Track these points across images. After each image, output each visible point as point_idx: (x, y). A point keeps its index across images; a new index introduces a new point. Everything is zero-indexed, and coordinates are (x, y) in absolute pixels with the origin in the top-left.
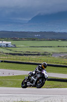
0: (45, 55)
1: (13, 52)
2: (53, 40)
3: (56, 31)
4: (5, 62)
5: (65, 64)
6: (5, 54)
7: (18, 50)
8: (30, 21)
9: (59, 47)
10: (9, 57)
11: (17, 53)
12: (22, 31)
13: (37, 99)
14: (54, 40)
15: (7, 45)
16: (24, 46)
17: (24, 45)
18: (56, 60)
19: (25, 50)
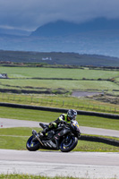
0: (60, 93)
1: (2, 87)
2: (75, 67)
3: (81, 52)
5: (94, 109)
7: (12, 83)
9: (84, 79)
11: (10, 88)
13: (42, 170)
14: (77, 68)
17: (23, 74)
18: (78, 103)
19: (23, 84)
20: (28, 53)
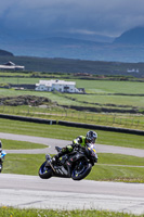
1: (79, 105)
4: (61, 123)
6: (62, 109)
7: (90, 100)
8: (117, 39)
10: (70, 115)
11: (88, 106)
12: (101, 60)
13: (126, 205)
15: (66, 88)
16: (103, 92)
17: (105, 89)
19: (104, 101)
20: (110, 63)
